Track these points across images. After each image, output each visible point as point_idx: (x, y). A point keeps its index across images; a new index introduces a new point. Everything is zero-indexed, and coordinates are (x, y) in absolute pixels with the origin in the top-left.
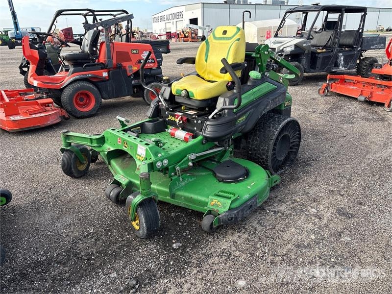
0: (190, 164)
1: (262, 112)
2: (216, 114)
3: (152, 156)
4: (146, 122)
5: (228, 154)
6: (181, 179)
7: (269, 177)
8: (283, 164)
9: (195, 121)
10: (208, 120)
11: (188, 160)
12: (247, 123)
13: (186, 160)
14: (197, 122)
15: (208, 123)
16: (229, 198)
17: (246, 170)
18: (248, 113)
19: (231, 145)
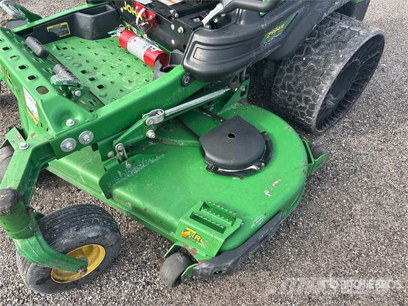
0: (150, 134)
1: (322, 15)
2: (218, 15)
3: (49, 124)
4: (81, 11)
5: (236, 97)
6: (128, 165)
7: (310, 161)
8: (332, 115)
9: (173, 26)
10: (198, 28)
11: (145, 127)
12: (285, 39)
13: (141, 128)
14: (176, 28)
15: (197, 37)
16: (221, 230)
17: (267, 142)
18: (293, 16)
19: (246, 79)
